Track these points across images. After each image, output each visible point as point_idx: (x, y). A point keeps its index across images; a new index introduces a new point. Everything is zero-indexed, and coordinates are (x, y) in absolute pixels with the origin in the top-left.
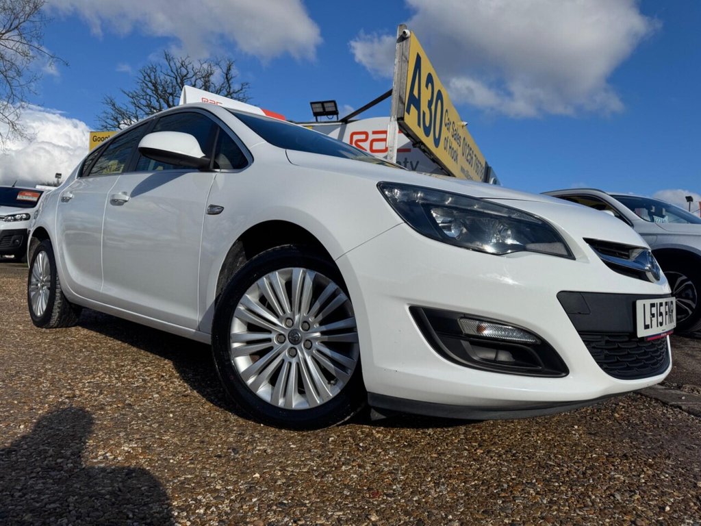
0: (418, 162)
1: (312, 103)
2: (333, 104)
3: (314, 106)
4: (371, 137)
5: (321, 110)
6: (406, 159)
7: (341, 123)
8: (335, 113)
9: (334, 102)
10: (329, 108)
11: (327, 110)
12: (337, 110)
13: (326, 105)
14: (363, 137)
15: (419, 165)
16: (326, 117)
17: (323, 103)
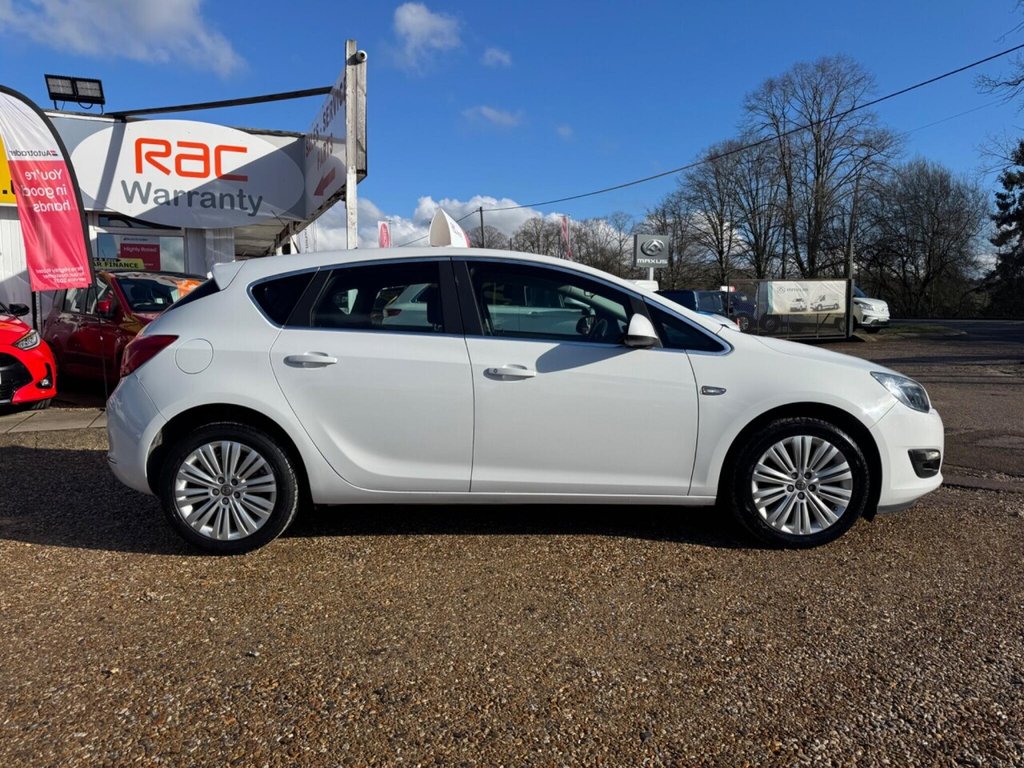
0: (260, 198)
1: (47, 77)
2: (96, 86)
3: (51, 81)
4: (176, 151)
5: (69, 91)
6: (241, 191)
7: (113, 120)
8: (100, 100)
9: (99, 82)
10: (86, 90)
11: (82, 93)
12: (102, 96)
13: (80, 85)
14: (162, 149)
15: (263, 202)
16: (76, 103)
17: (74, 81)
